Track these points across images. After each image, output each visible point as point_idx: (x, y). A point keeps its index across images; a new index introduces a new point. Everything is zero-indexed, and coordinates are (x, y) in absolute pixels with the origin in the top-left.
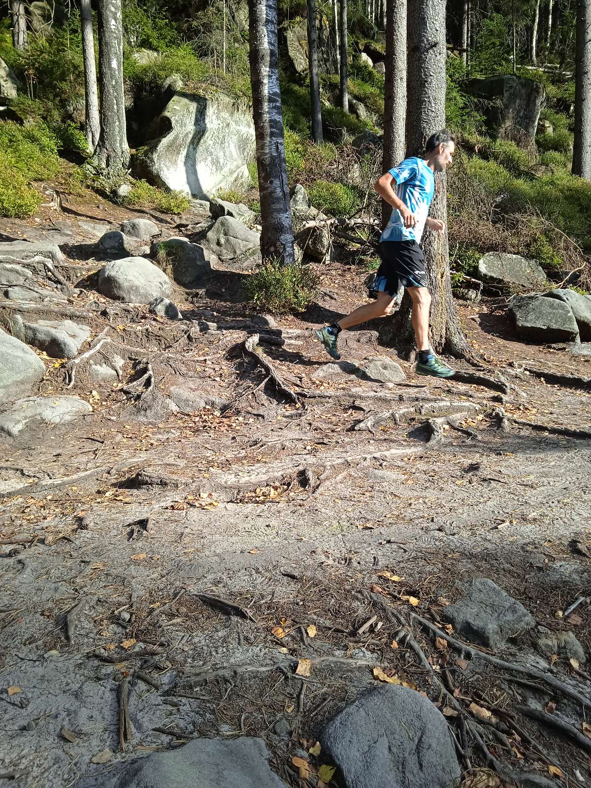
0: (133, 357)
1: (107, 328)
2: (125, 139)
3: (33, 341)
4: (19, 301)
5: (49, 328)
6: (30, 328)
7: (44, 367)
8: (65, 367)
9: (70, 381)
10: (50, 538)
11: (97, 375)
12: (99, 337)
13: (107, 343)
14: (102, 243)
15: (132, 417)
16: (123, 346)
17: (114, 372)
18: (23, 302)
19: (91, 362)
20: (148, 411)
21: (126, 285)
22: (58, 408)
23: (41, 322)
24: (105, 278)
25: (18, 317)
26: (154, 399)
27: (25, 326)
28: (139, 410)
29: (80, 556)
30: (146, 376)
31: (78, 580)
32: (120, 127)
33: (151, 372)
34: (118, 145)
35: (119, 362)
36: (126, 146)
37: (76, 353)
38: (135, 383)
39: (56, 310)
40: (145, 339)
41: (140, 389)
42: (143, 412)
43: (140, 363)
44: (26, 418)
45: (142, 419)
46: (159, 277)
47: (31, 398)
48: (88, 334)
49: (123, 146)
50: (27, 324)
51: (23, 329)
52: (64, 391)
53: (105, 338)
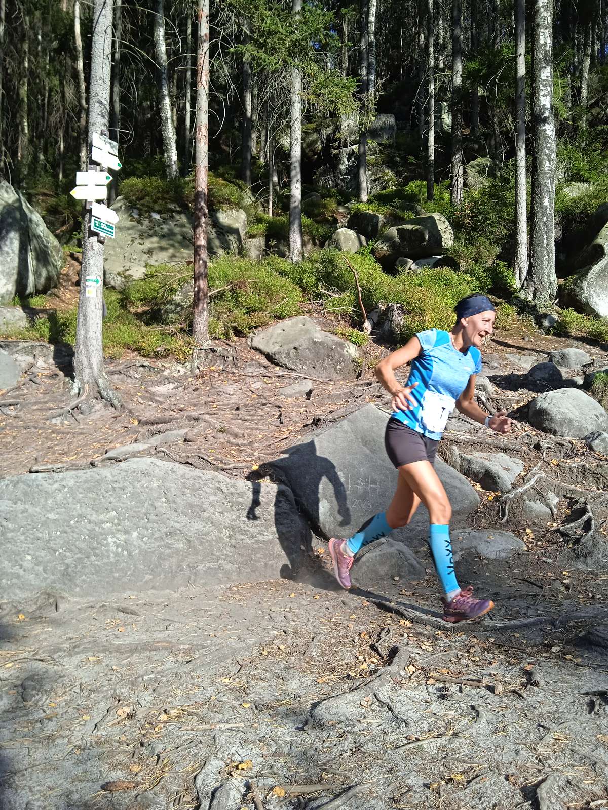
0: (569, 495)
1: (540, 463)
2: (553, 271)
3: (467, 472)
4: (455, 432)
5: (483, 460)
6: (466, 460)
7: (479, 499)
8: (499, 501)
9: (503, 515)
10: (500, 689)
11: (531, 511)
12: (533, 472)
13: (540, 478)
14: (531, 375)
15: (571, 562)
16: (557, 482)
17: (548, 510)
18: (459, 433)
19: (525, 497)
20: (588, 558)
21: (558, 417)
22: (492, 543)
23: (476, 454)
24: (536, 410)
25: (455, 448)
26: (595, 545)
27: (461, 457)
28: (578, 556)
29: (536, 718)
30: (585, 518)
31: (540, 749)
32: (549, 260)
33: (590, 514)
34: (546, 277)
35: (554, 500)
36: (554, 277)
37: (510, 487)
38: (573, 524)
39: (490, 442)
40: (580, 476)
41: (579, 531)
42: (582, 559)
43: (576, 502)
44: (462, 549)
45: (581, 566)
46: (595, 409)
47: (466, 530)
48: (522, 467)
49: (551, 278)
50: (463, 455)
51: (459, 460)
52: (498, 525)
53: (539, 474)
